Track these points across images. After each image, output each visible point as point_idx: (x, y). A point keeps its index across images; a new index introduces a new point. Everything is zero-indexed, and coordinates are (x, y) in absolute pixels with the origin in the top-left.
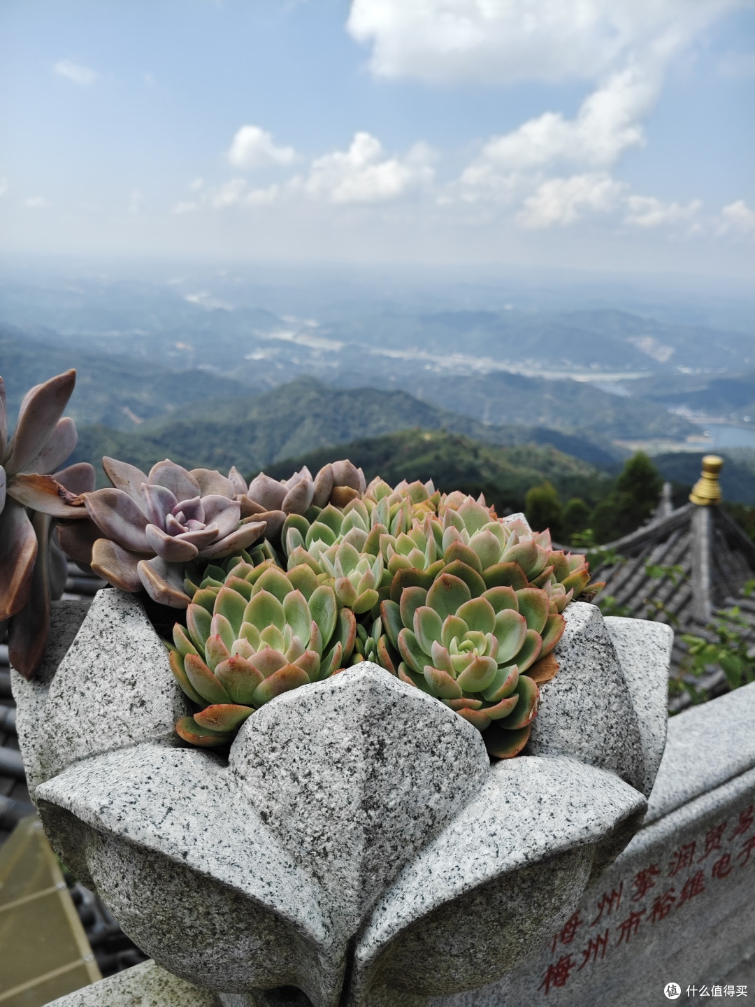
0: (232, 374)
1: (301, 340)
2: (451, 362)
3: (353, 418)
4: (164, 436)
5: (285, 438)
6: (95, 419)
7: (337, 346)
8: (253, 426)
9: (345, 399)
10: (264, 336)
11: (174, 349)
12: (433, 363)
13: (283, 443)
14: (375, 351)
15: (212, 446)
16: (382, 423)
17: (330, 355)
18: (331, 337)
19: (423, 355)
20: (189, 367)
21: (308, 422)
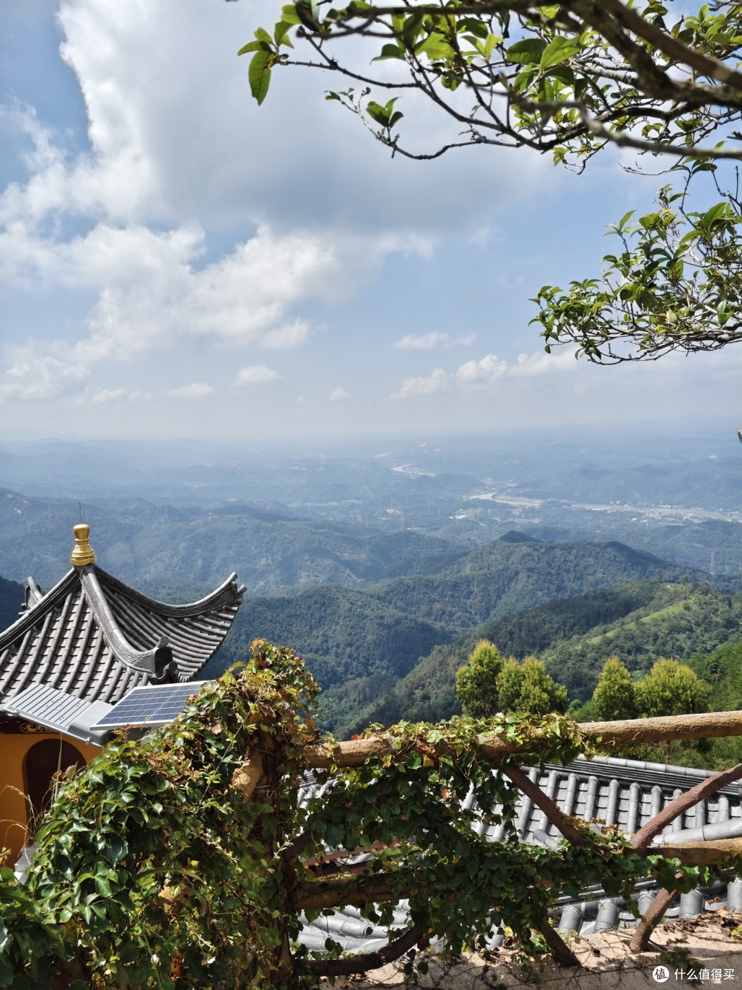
0: (439, 534)
1: (501, 500)
2: (659, 513)
3: (568, 571)
4: (387, 593)
5: (500, 592)
6: (322, 579)
7: (536, 503)
8: (468, 581)
9: (558, 552)
10: (465, 498)
11: (385, 514)
12: (639, 515)
13: (499, 597)
14: (576, 506)
15: (432, 601)
16: (599, 575)
17: (530, 512)
18: (529, 496)
19: (627, 508)
20: (402, 529)
21: (522, 576)
